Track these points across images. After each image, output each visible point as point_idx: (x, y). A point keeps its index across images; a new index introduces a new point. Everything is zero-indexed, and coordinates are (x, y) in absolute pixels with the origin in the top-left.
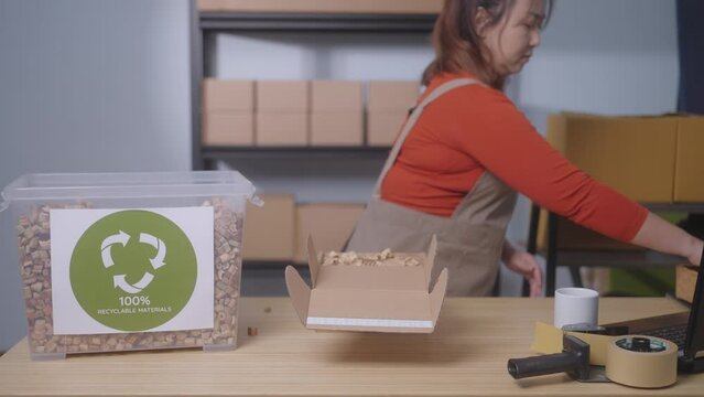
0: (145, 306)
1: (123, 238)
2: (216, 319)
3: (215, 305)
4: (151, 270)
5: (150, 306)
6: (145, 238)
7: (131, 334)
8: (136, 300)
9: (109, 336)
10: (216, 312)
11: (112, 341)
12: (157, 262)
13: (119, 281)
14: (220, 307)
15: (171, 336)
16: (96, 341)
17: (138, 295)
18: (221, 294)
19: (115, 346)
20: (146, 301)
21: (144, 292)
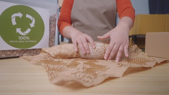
0: (28, 40)
1: (20, 15)
2: (49, 45)
3: (49, 41)
4: (30, 27)
5: (29, 40)
6: (28, 16)
7: (22, 50)
8: (24, 38)
9: (14, 51)
10: (49, 43)
11: (15, 53)
12: (32, 25)
13: (18, 30)
14: (50, 41)
15: (36, 50)
16: (9, 53)
17: (25, 36)
18: (51, 37)
19: (16, 55)
20: (28, 38)
21: (27, 35)
